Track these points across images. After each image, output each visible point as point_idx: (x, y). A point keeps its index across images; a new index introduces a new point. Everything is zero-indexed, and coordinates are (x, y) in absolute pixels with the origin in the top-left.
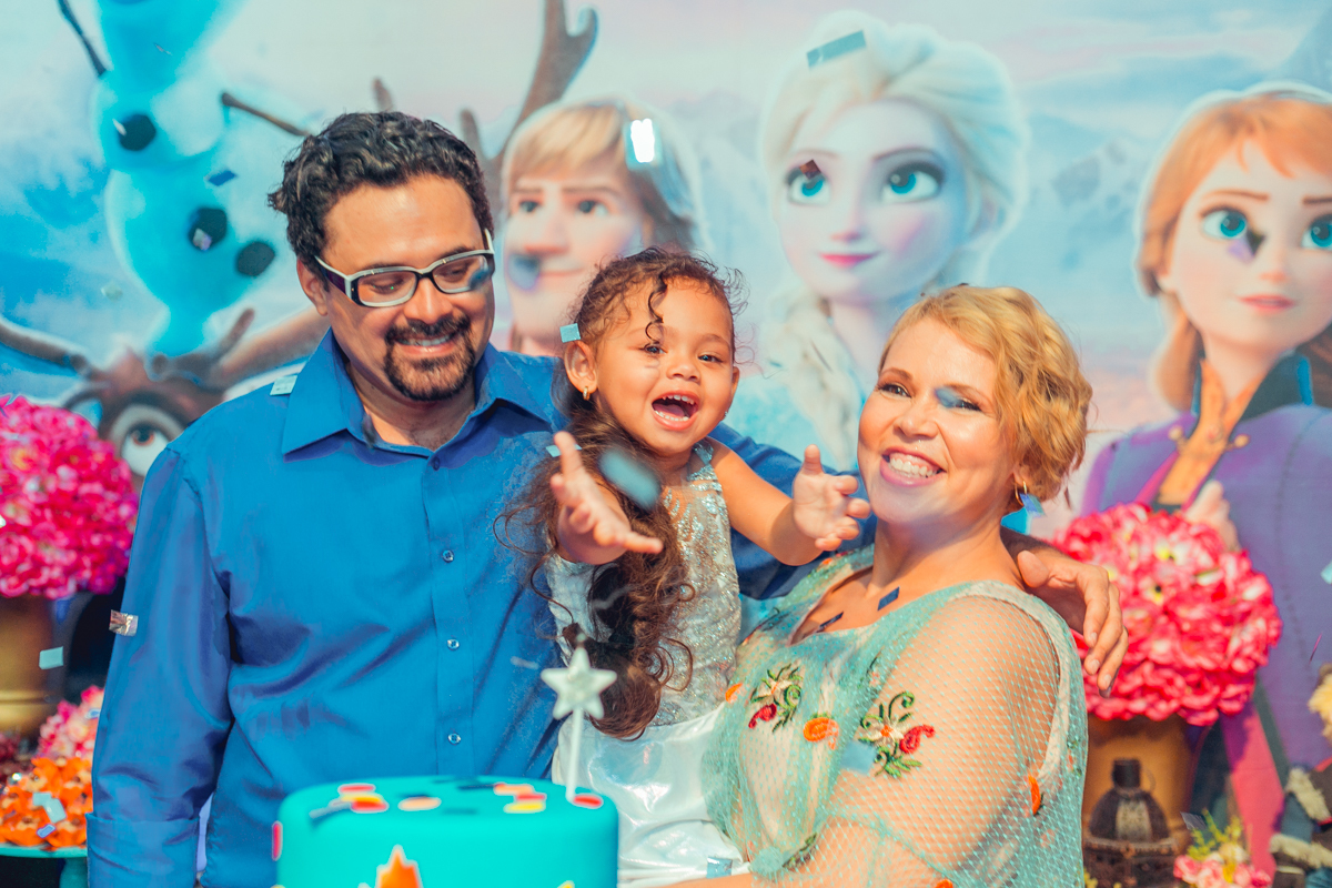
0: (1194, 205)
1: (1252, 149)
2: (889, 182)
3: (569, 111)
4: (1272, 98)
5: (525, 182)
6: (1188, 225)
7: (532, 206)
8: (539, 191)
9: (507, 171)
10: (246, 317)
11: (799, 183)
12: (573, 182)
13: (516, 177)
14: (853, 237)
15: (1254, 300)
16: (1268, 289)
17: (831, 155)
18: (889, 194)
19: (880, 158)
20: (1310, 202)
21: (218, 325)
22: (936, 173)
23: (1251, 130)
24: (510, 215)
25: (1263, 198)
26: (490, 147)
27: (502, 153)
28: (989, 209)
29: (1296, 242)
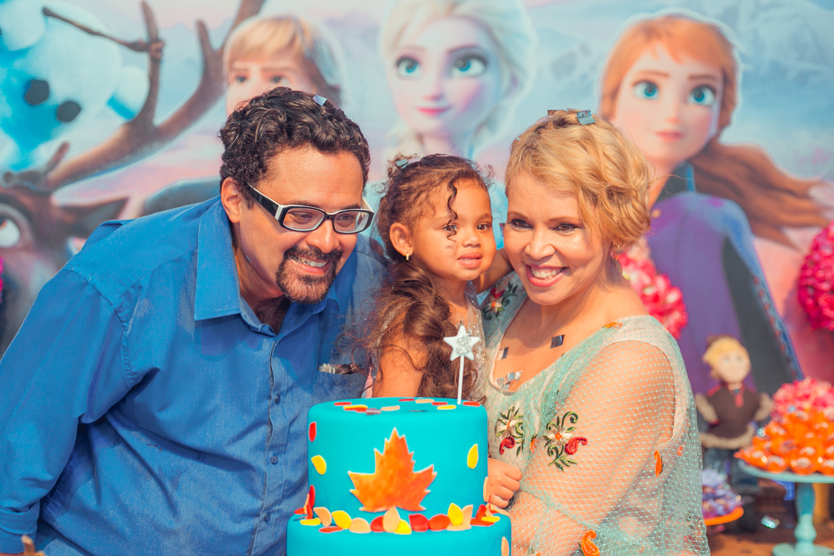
0: (629, 79)
1: (660, 47)
2: (455, 65)
3: (263, 22)
4: (671, 18)
5: (239, 65)
6: (626, 91)
7: (242, 79)
8: (246, 70)
9: (227, 57)
10: (64, 148)
11: (404, 66)
12: (269, 64)
13: (232, 61)
14: (437, 98)
15: (663, 134)
16: (669, 127)
17: (422, 49)
18: (457, 73)
19: (452, 52)
20: (692, 77)
21: (44, 153)
22: (483, 60)
23: (659, 36)
24: (229, 85)
25: (665, 75)
26: (216, 43)
27: (223, 47)
28: (514, 81)
29: (684, 101)
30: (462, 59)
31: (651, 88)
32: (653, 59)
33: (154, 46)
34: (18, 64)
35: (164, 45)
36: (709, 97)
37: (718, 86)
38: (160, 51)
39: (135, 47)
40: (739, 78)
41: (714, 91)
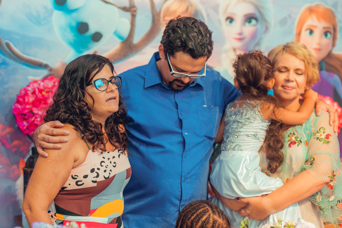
0: (304, 28)
1: (314, 17)
2: (246, 21)
4: (317, 6)
5: (167, 18)
6: (303, 33)
9: (162, 15)
11: (229, 20)
13: (164, 17)
14: (240, 34)
15: (315, 49)
16: (316, 46)
17: (235, 14)
18: (247, 24)
19: (245, 16)
20: (324, 28)
22: (256, 19)
24: (163, 27)
25: (315, 27)
26: (158, 9)
27: (160, 11)
28: (267, 28)
29: (321, 37)
30: (249, 18)
31: (311, 32)
32: (312, 21)
33: (133, 9)
34: (74, 15)
35: (137, 9)
36: (329, 35)
37: (332, 31)
38: (135, 11)
39: (124, 9)
40: (338, 29)
41: (330, 33)
